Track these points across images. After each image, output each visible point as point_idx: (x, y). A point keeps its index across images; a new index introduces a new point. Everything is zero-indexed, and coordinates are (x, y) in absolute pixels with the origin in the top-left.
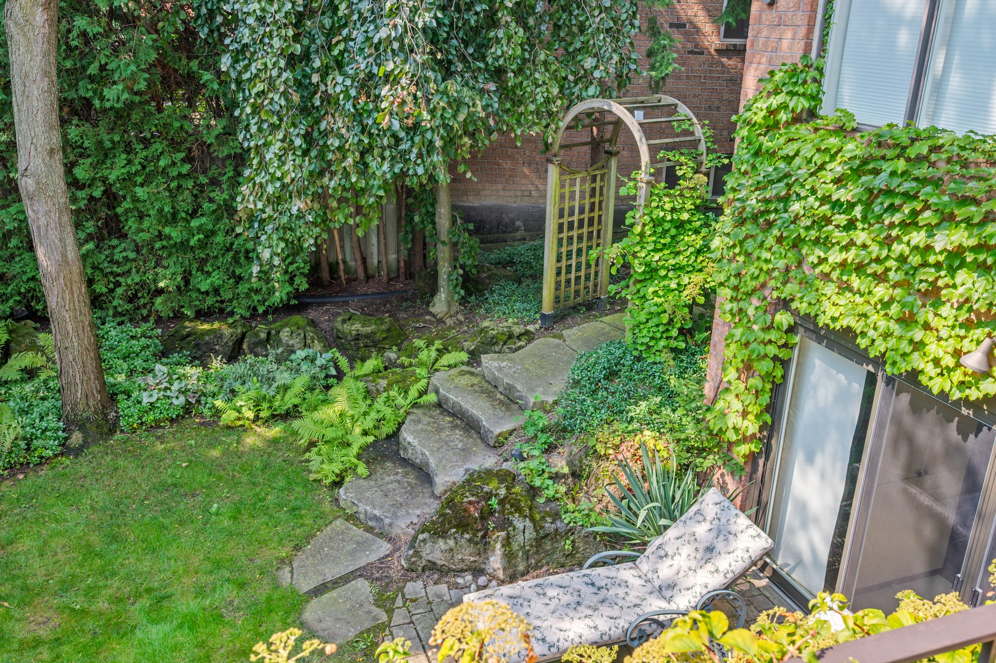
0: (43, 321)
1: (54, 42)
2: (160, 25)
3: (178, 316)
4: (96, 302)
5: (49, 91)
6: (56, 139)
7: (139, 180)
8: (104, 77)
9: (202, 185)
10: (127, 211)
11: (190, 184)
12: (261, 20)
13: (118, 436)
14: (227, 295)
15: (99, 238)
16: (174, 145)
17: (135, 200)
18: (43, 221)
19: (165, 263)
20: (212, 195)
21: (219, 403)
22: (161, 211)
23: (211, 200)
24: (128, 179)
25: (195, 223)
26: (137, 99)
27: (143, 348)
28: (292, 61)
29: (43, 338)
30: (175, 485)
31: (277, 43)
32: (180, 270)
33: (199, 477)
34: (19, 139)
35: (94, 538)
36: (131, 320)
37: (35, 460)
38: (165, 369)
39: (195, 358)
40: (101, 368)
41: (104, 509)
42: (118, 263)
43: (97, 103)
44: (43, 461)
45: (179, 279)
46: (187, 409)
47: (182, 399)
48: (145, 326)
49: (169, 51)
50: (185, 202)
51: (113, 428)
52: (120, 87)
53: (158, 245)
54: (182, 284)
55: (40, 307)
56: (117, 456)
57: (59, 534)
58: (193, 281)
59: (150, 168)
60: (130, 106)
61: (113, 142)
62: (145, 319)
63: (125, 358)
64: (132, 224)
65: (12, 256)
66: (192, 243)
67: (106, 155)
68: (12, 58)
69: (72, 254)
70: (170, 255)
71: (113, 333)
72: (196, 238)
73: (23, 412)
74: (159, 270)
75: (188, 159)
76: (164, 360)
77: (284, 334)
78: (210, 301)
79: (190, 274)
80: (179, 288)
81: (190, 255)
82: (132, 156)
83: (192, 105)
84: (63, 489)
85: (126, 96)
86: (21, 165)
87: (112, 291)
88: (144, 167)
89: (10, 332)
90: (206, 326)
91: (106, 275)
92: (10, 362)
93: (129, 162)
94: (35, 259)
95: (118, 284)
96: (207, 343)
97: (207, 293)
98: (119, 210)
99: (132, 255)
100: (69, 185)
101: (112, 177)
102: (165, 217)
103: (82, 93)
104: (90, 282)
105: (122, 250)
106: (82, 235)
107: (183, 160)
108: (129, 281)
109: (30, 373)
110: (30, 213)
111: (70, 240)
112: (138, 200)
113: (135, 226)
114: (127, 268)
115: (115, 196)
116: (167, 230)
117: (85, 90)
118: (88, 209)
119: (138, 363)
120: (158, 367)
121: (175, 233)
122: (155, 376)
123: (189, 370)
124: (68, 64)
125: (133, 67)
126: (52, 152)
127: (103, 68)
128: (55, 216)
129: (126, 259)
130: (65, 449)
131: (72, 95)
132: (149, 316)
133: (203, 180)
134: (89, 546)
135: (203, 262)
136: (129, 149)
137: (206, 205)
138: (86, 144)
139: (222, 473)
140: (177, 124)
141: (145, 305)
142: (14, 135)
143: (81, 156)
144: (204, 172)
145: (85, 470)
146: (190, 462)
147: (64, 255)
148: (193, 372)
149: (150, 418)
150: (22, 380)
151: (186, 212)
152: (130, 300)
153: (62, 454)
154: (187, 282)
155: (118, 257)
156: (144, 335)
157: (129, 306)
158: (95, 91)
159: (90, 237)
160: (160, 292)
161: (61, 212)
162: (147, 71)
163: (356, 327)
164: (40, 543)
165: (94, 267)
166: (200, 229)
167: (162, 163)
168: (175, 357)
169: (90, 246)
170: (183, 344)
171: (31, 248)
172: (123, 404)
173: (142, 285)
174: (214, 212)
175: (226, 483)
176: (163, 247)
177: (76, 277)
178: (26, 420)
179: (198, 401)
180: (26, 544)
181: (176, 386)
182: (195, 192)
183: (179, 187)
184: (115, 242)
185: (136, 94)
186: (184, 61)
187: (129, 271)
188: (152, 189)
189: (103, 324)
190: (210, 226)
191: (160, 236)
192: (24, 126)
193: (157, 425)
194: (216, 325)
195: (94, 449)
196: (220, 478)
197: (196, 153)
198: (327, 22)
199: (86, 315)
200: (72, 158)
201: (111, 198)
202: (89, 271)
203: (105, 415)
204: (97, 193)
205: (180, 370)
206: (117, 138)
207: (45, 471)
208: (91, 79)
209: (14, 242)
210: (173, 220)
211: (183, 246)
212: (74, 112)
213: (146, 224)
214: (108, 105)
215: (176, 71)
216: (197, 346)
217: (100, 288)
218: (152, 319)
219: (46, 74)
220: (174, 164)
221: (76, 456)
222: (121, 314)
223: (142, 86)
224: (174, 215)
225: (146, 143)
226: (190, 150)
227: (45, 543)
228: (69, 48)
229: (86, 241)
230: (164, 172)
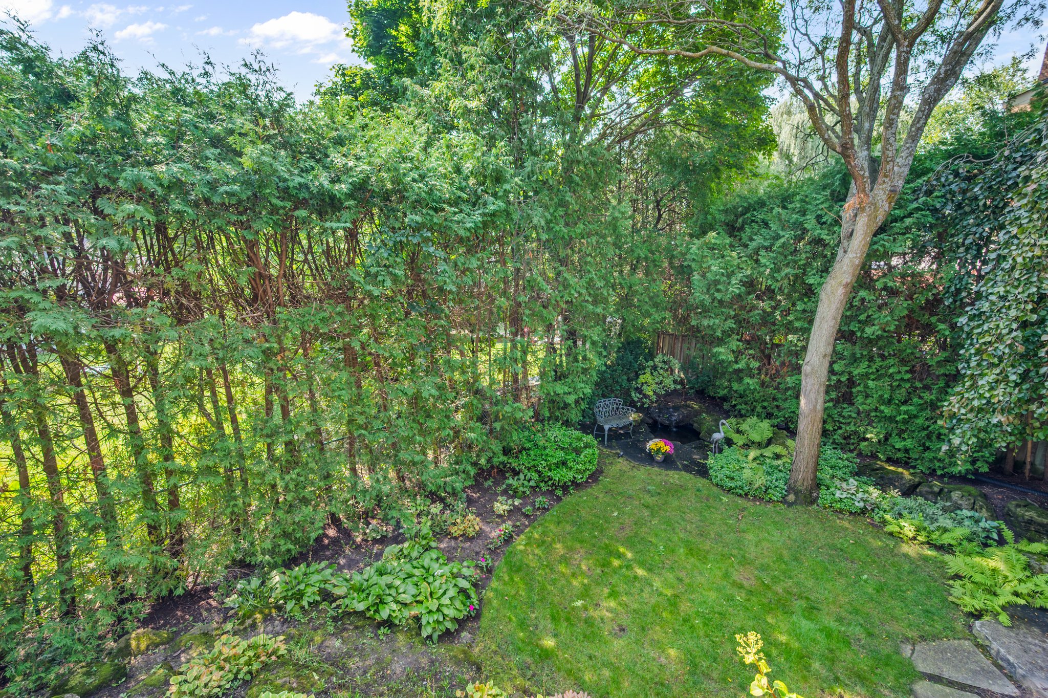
0: (793, 434)
1: (844, 303)
2: (915, 296)
3: (874, 456)
4: (825, 433)
5: (834, 327)
6: (829, 350)
7: (872, 377)
8: (869, 321)
9: (916, 388)
10: (859, 391)
11: (908, 385)
12: (1003, 298)
13: (815, 506)
14: (914, 455)
15: (836, 402)
16: (903, 362)
17: (866, 387)
18: (809, 388)
19: (874, 425)
20: (922, 395)
21: (888, 517)
22: (881, 396)
23: (920, 398)
24: (866, 376)
25: (903, 408)
26: (886, 334)
27: (845, 466)
28: (1025, 325)
29: (789, 442)
30: (842, 550)
31: (1013, 313)
32: (884, 432)
33: (859, 554)
34: (810, 347)
35: (785, 552)
36: (842, 449)
37: (767, 499)
38: (856, 483)
39: (878, 484)
40: (817, 468)
41: (795, 541)
42: (844, 417)
43: (859, 334)
44: (770, 501)
45: (881, 436)
46: (864, 511)
47: (862, 504)
48: (849, 455)
49: (917, 310)
50: (901, 394)
51: (813, 501)
52: (877, 328)
53: (873, 414)
54: (883, 439)
55: (792, 426)
56: (811, 516)
57: (768, 540)
58: (891, 440)
59: (883, 371)
60: (879, 338)
61: (862, 355)
62: (851, 451)
63: (832, 468)
64: (860, 399)
65: (786, 399)
66: (898, 419)
67: (855, 361)
68: (819, 310)
69: (820, 407)
70: (879, 421)
71: (829, 452)
72: (902, 417)
73: (768, 473)
74: (869, 427)
75: (911, 371)
76: (857, 478)
77: (956, 495)
78: (899, 455)
79: (891, 435)
80: (879, 441)
81: (894, 425)
82: (871, 364)
83: (923, 341)
84: (777, 519)
85: (879, 332)
86: (807, 360)
87: (835, 430)
88: (878, 371)
89: (774, 433)
90: (892, 468)
91: (834, 421)
92: (770, 447)
93: (869, 366)
94: (798, 404)
95: (840, 428)
96: (890, 479)
97: (899, 450)
98: (854, 390)
99: (854, 415)
100: (829, 372)
101: (855, 373)
102: (884, 400)
103: (851, 328)
104: (824, 422)
105: (848, 411)
106: (828, 398)
107: (907, 372)
108: (848, 428)
109: (778, 456)
110: (803, 382)
111: (821, 400)
112: (868, 387)
113: (861, 401)
114: (848, 421)
115: (853, 383)
116: (882, 408)
117: (854, 326)
118: (835, 385)
119: (839, 473)
120: (851, 480)
121: (887, 411)
122: (848, 484)
123: (871, 489)
124: (848, 313)
125: (889, 318)
126: (825, 355)
127: (868, 317)
128: (816, 387)
129: (850, 416)
130: (784, 501)
131: (845, 328)
132: (854, 450)
133: (919, 385)
134: (781, 555)
135: (903, 431)
136: (871, 359)
137: (915, 400)
138: (845, 353)
139: (877, 559)
140: (909, 351)
141: (853, 444)
142: (807, 344)
143: (840, 359)
144: (921, 380)
145: (791, 516)
146: (856, 542)
147: (815, 407)
148: (875, 493)
149: (838, 506)
150: (773, 458)
151: (900, 401)
152: (845, 438)
153: (781, 502)
154: (886, 439)
155: (845, 414)
156: (847, 459)
157: (843, 441)
158: (859, 328)
159: (831, 400)
160: (866, 439)
161: (820, 385)
162: (898, 320)
163: (1030, 514)
164: (757, 539)
165: (829, 416)
166: (906, 412)
167: (891, 371)
168: (865, 479)
169: (831, 404)
170: (873, 473)
171: (797, 397)
172: (823, 491)
173: (855, 432)
174: (920, 405)
175: (878, 567)
176: (876, 416)
177: (818, 419)
178: (769, 478)
179: (873, 510)
180: (750, 536)
181: (860, 495)
182: (910, 390)
183: (899, 385)
184: (845, 406)
185: (885, 331)
186: (927, 316)
187: (849, 423)
188: (880, 383)
189: (825, 445)
190: (915, 412)
191: (876, 409)
192: (814, 342)
193: (841, 511)
194: (900, 470)
195: (799, 507)
196: (874, 562)
197: (918, 368)
199: (817, 439)
200: (834, 359)
201: (851, 383)
202: (826, 417)
203: (811, 493)
204: (843, 379)
205: (866, 488)
206: (865, 353)
207: (770, 506)
208: (860, 322)
209: (789, 393)
210: (889, 402)
211: (891, 419)
212: (843, 337)
213: (869, 401)
214: (865, 336)
215: (918, 321)
216: (882, 478)
217: (829, 427)
218: (855, 453)
219: (835, 318)
220: (899, 372)
221: (789, 506)
222: (837, 444)
223: (892, 328)
224: (890, 400)
225: (883, 357)
226: (914, 366)
227: (760, 541)
228: (852, 306)
229: (829, 401)
230: (891, 376)
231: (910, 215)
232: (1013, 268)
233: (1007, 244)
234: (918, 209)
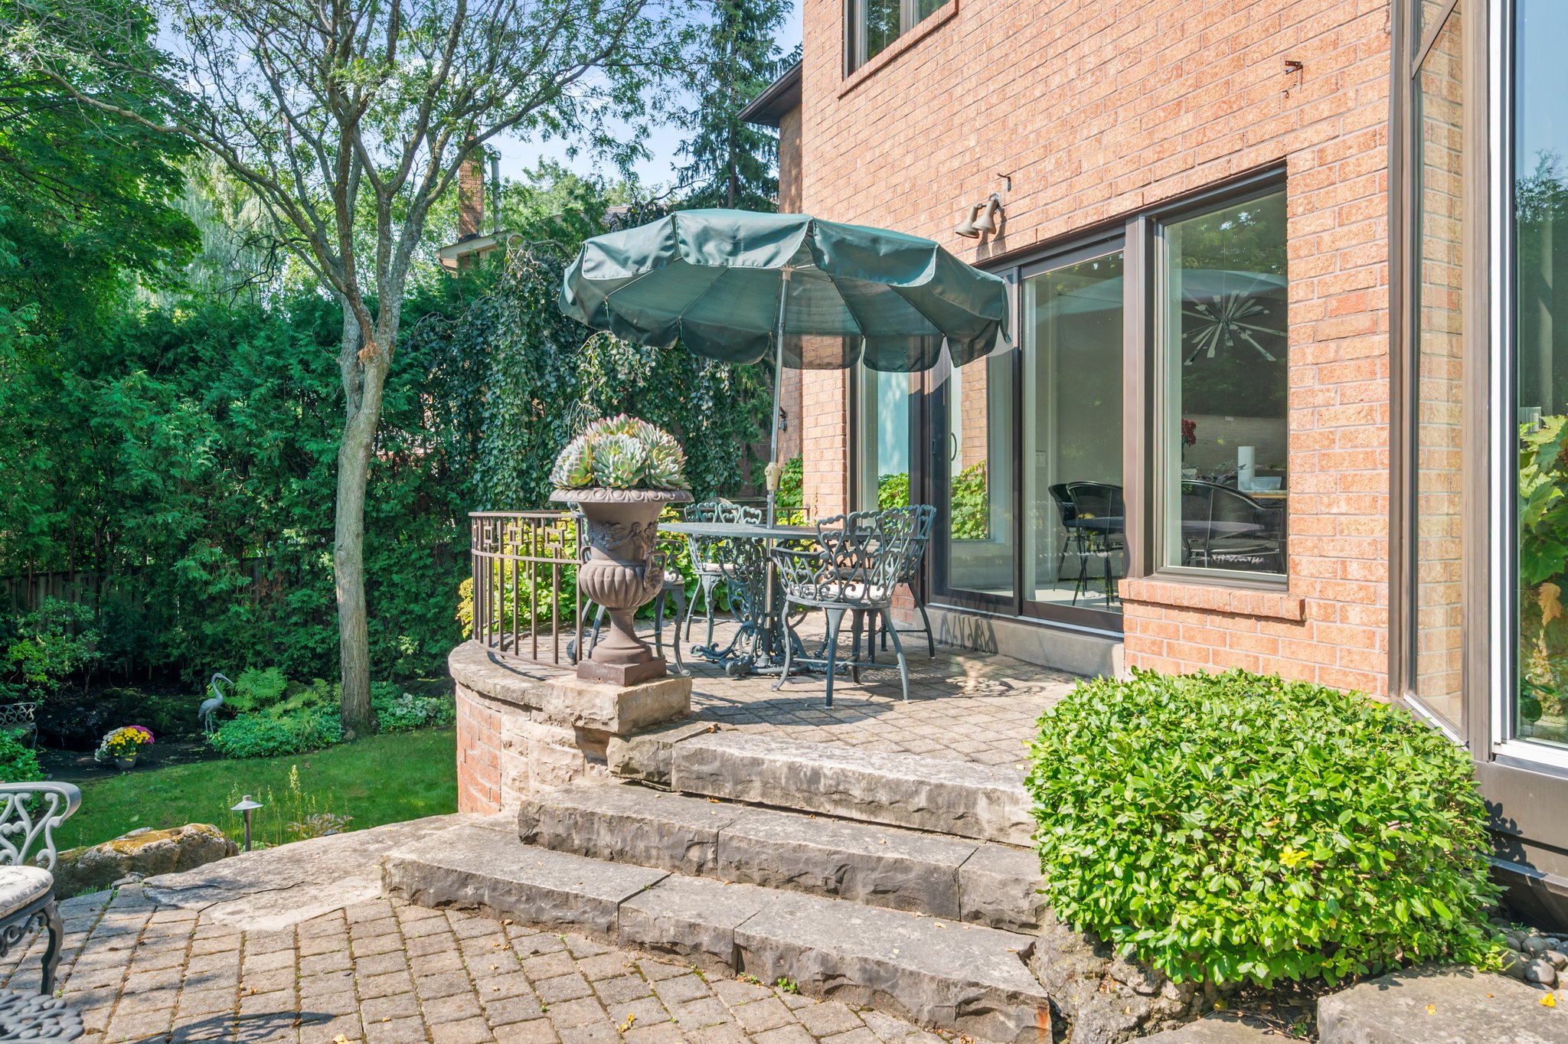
3: (413, 673)
7: (395, 569)
12: (501, 451)
19: (407, 632)
22: (408, 593)
25: (432, 601)
28: (521, 474)
31: (511, 463)
32: (418, 637)
45: (416, 645)
50: (426, 586)
53: (403, 618)
54: (418, 649)
58: (426, 647)
59: (404, 561)
66: (429, 615)
69: (362, 602)
70: (411, 626)
74: (402, 637)
75: (431, 555)
79: (425, 641)
80: (415, 651)
81: (425, 627)
82: (392, 553)
85: (397, 508)
88: (399, 560)
93: (390, 557)
97: (437, 655)
101: (377, 568)
102: (411, 597)
107: (427, 556)
109: (308, 705)
113: (387, 605)
121: (416, 608)
125: (405, 489)
133: (440, 570)
135: (434, 632)
137: (440, 589)
151: (426, 594)
154: (422, 646)
160: (402, 654)
162: (413, 491)
166: (436, 605)
167: (414, 556)
176: (407, 620)
177: (363, 619)
183: (423, 575)
185: (403, 505)
188: (404, 575)
191: (405, 611)
198: (541, 453)
206: (382, 540)
210: (416, 598)
224: (417, 595)
230: (413, 565)
231: (404, 371)
232: (503, 425)
233: (495, 404)
234: (411, 365)
